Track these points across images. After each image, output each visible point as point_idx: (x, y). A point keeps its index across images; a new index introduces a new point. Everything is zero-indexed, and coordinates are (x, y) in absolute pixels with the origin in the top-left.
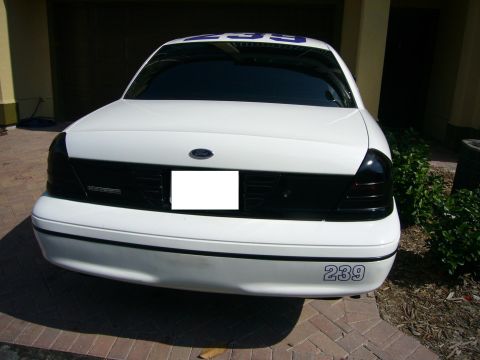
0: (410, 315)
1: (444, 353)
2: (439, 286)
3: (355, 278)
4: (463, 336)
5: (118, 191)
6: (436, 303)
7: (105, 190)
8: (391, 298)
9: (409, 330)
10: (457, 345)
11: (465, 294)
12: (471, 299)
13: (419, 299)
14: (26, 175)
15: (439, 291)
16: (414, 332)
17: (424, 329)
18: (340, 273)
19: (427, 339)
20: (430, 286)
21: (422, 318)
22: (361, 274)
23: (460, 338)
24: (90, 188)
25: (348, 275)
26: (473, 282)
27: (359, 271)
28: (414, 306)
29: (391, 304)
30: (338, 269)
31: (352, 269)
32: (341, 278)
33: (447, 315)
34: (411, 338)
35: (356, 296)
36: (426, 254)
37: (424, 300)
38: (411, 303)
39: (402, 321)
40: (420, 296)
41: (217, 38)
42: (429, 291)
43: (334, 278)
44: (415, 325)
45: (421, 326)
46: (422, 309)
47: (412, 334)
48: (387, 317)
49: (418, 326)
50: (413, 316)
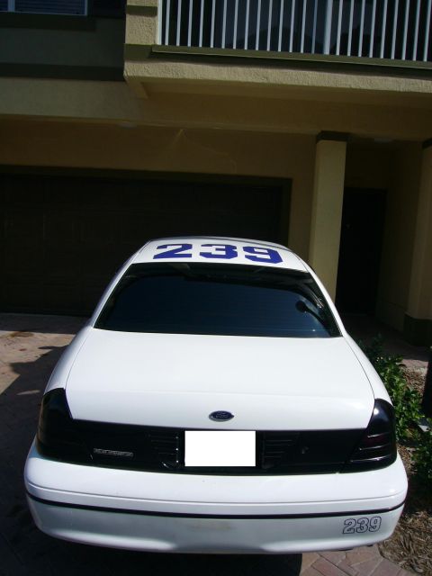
0: (409, 550)
3: (372, 529)
5: (129, 454)
7: (114, 452)
9: (411, 567)
13: (414, 530)
16: (417, 569)
17: (425, 564)
18: (358, 525)
20: (422, 514)
21: (421, 552)
22: (378, 525)
24: (98, 451)
25: (365, 527)
27: (376, 521)
28: (411, 539)
30: (357, 522)
31: (369, 521)
32: (359, 530)
35: (370, 545)
37: (420, 531)
38: (407, 535)
39: (402, 557)
40: (414, 527)
41: (190, 256)
42: (422, 519)
43: (352, 531)
44: (415, 560)
45: (422, 561)
46: (419, 541)
47: (415, 571)
48: (388, 554)
49: (419, 562)
50: (412, 551)
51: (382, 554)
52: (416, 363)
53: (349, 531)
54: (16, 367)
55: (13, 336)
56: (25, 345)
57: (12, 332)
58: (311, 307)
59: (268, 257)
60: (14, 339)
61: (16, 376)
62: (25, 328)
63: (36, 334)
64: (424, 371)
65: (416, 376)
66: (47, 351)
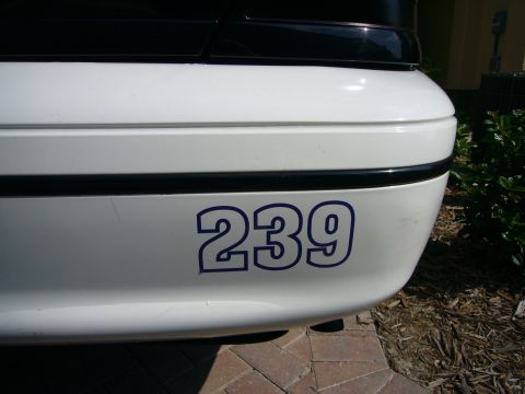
0: (453, 356)
2: (492, 291)
6: (498, 325)
8: (407, 321)
13: (462, 320)
15: (496, 300)
18: (257, 238)
22: (342, 236)
25: (291, 246)
27: (332, 223)
28: (455, 335)
29: (409, 334)
30: (251, 222)
32: (264, 257)
36: (454, 239)
37: (474, 320)
38: (449, 329)
40: (463, 314)
43: (237, 261)
44: (467, 378)
45: (480, 378)
46: (472, 340)
48: (405, 364)
49: (475, 380)
50: (460, 357)
51: (391, 363)
53: (223, 261)
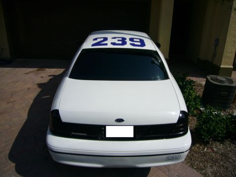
0: (192, 159)
1: (205, 174)
2: (201, 145)
4: (211, 166)
6: (200, 153)
9: (192, 166)
10: (209, 171)
11: (211, 148)
12: (213, 150)
14: (12, 100)
15: (201, 147)
17: (197, 165)
19: (199, 169)
20: (198, 145)
21: (196, 160)
23: (210, 168)
24: (73, 133)
25: (174, 158)
26: (213, 142)
27: (178, 156)
28: (193, 155)
30: (171, 157)
31: (176, 156)
32: (172, 159)
33: (205, 158)
34: (193, 169)
36: (195, 130)
37: (196, 152)
38: (191, 154)
39: (189, 162)
40: (194, 150)
41: (106, 44)
42: (198, 148)
47: (193, 168)
52: (201, 79)
53: (168, 160)
54: (40, 85)
55: (37, 70)
56: (43, 75)
57: (37, 69)
58: (156, 62)
59: (139, 44)
60: (38, 72)
61: (40, 90)
62: (42, 67)
63: (47, 69)
64: (204, 83)
65: (201, 85)
66: (51, 77)
